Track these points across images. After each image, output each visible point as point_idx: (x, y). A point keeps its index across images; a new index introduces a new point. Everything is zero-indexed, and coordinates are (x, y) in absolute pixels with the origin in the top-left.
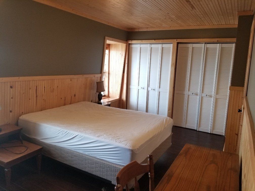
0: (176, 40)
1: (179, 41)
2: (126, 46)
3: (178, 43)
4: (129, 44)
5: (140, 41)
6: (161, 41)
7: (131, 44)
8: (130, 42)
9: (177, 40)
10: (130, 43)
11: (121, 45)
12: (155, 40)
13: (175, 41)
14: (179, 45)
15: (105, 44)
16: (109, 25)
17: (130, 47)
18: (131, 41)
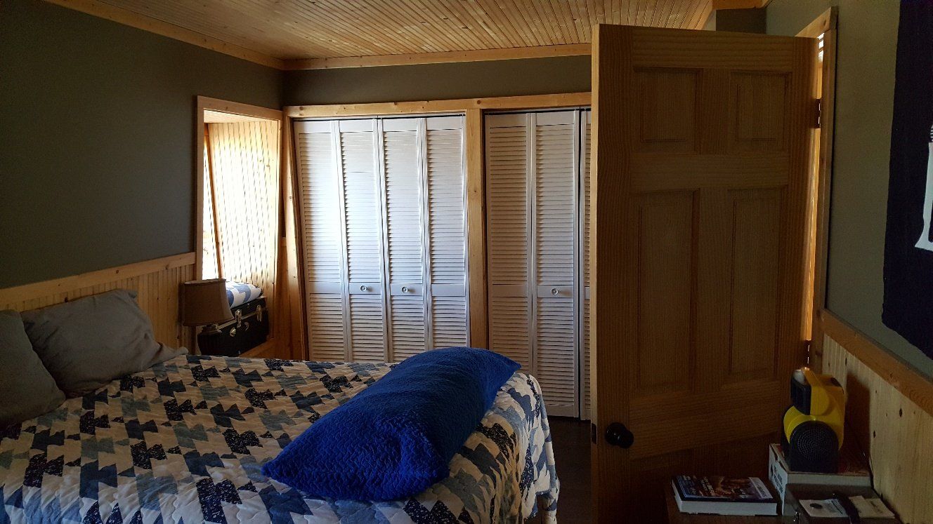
0: (476, 100)
1: (488, 103)
2: (283, 129)
3: (484, 113)
4: (293, 120)
5: (339, 106)
6: (419, 107)
7: (301, 120)
8: (295, 113)
9: (479, 102)
10: (295, 115)
11: (257, 124)
12: (396, 102)
13: (476, 105)
14: (487, 117)
15: (199, 127)
16: (207, 46)
17: (298, 131)
18: (301, 109)
